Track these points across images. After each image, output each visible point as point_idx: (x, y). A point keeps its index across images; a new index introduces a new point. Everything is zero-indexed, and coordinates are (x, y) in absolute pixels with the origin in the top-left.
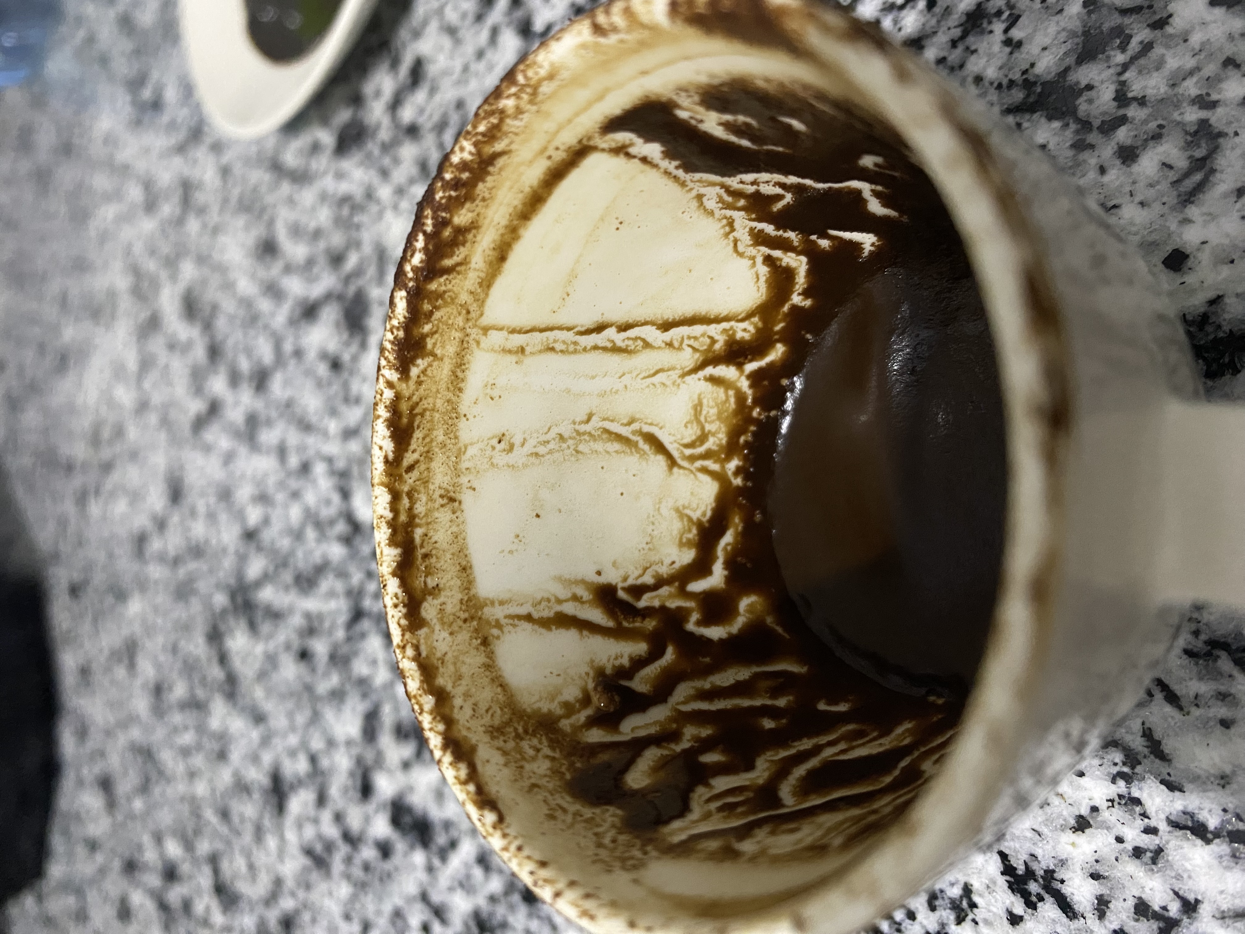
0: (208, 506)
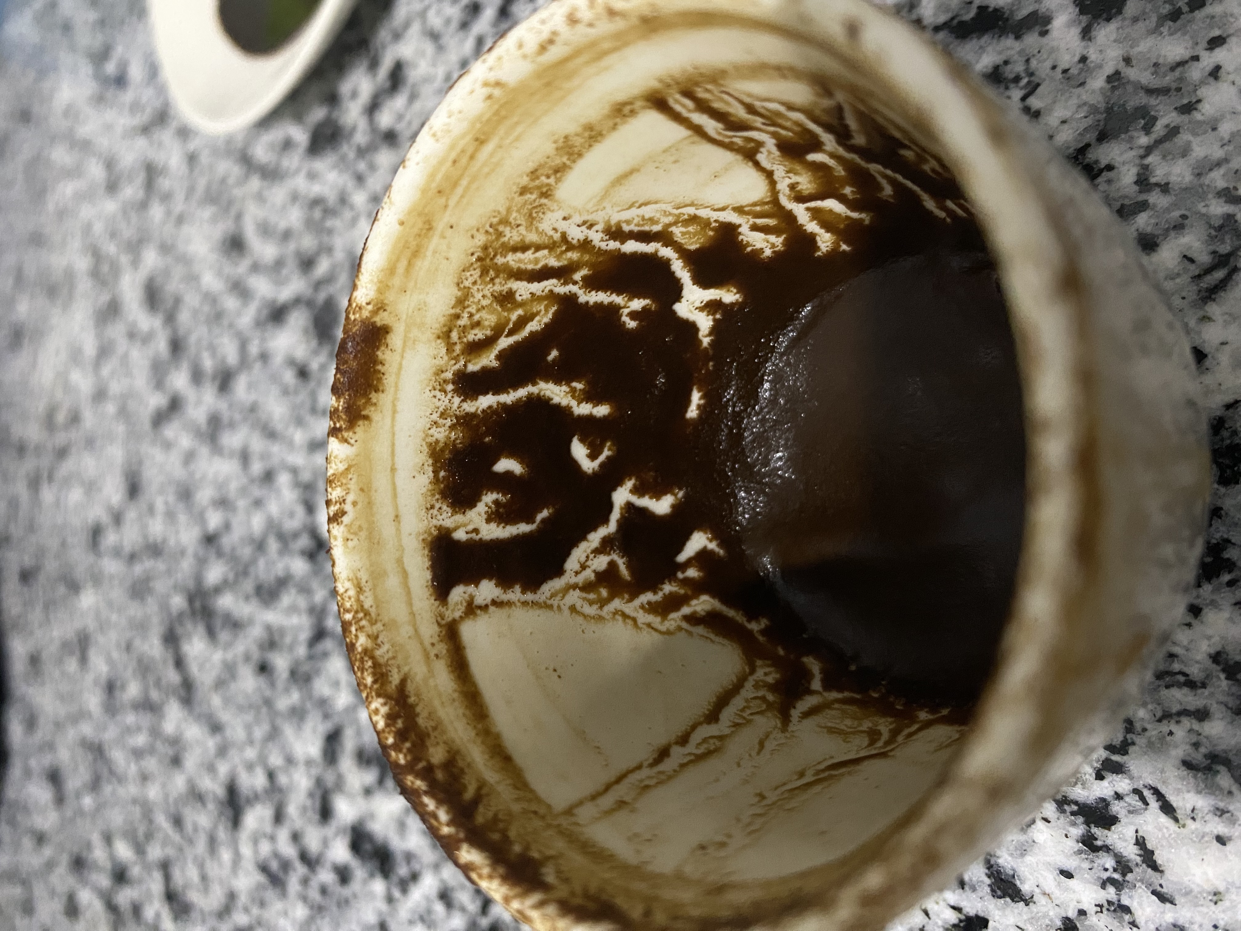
0: (166, 503)
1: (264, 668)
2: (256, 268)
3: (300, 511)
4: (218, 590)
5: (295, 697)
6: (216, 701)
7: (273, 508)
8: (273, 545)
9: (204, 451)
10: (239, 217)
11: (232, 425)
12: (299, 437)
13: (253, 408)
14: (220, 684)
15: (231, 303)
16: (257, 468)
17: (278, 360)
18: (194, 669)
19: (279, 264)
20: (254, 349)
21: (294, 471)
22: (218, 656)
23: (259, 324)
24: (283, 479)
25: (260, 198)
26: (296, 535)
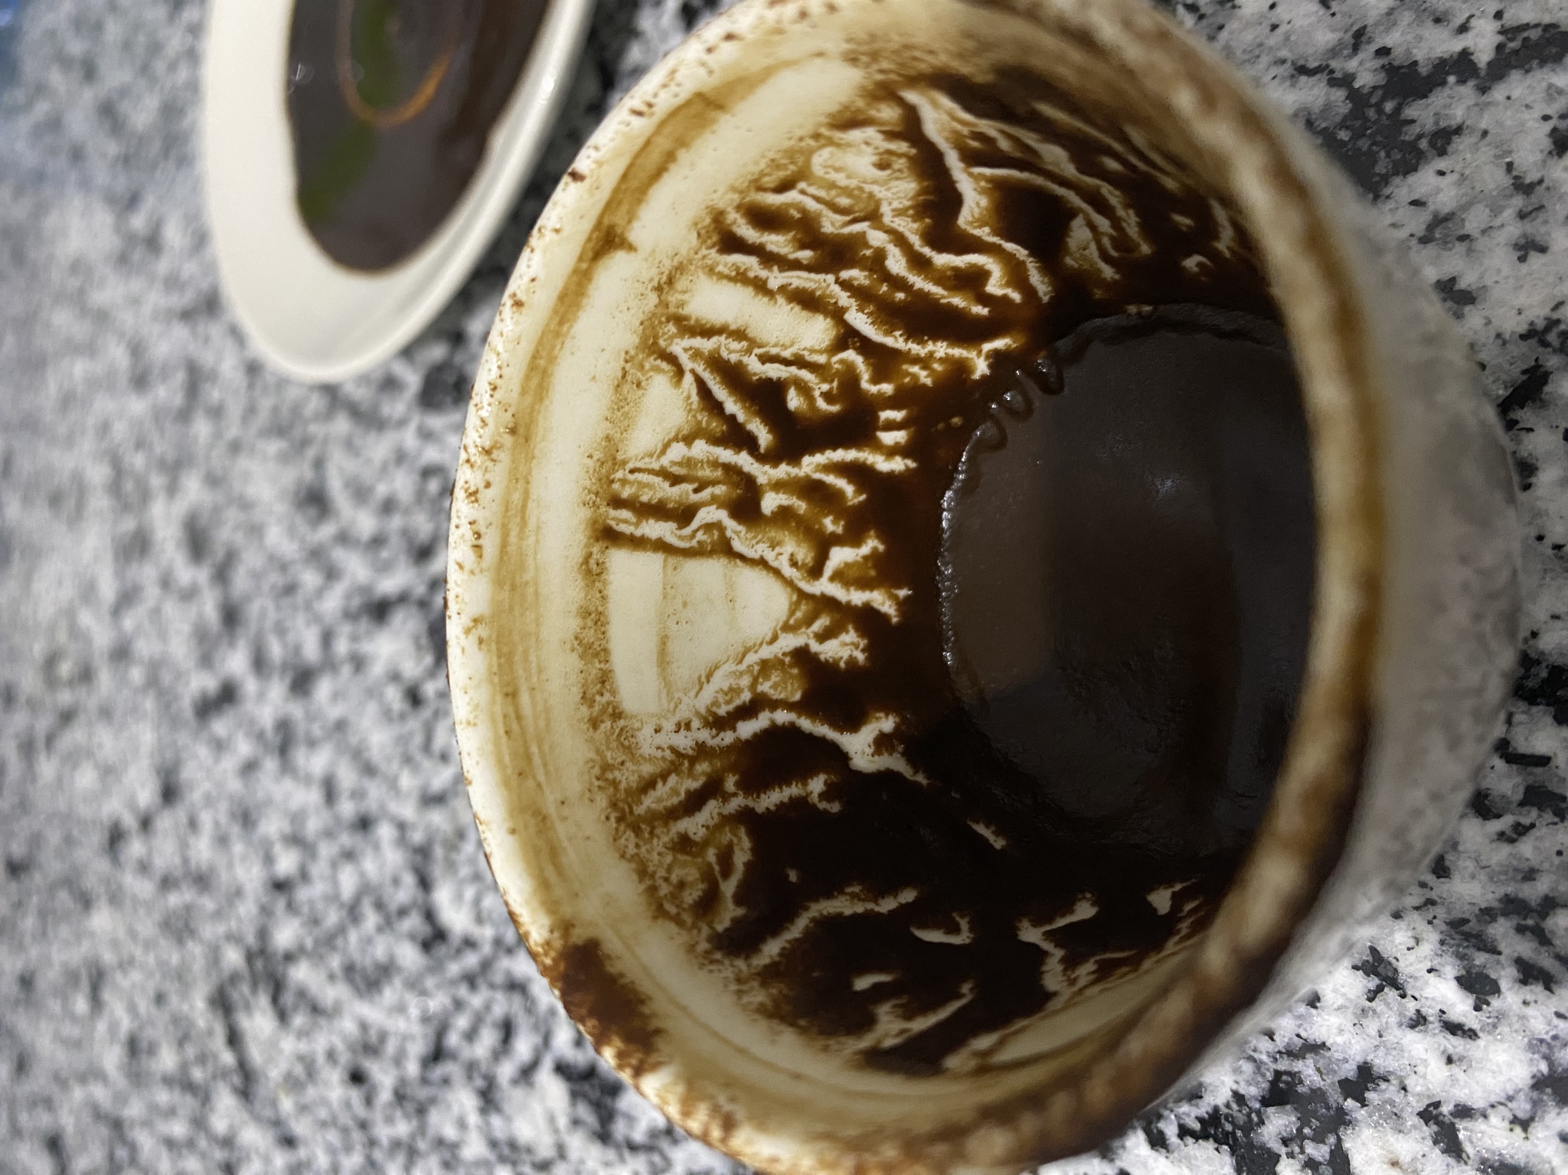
0: (217, 824)
1: (357, 1077)
2: (344, 538)
3: (409, 880)
4: (289, 957)
5: (403, 1128)
6: (287, 1104)
7: (370, 866)
8: (371, 919)
9: (270, 764)
10: (319, 464)
11: (312, 743)
12: (407, 781)
13: (341, 726)
14: (293, 1084)
15: (310, 578)
16: (347, 808)
17: (377, 669)
18: (256, 1055)
19: (377, 541)
20: (342, 647)
21: (402, 827)
22: (289, 1045)
23: (350, 616)
24: (385, 832)
25: (349, 445)
26: (403, 912)
